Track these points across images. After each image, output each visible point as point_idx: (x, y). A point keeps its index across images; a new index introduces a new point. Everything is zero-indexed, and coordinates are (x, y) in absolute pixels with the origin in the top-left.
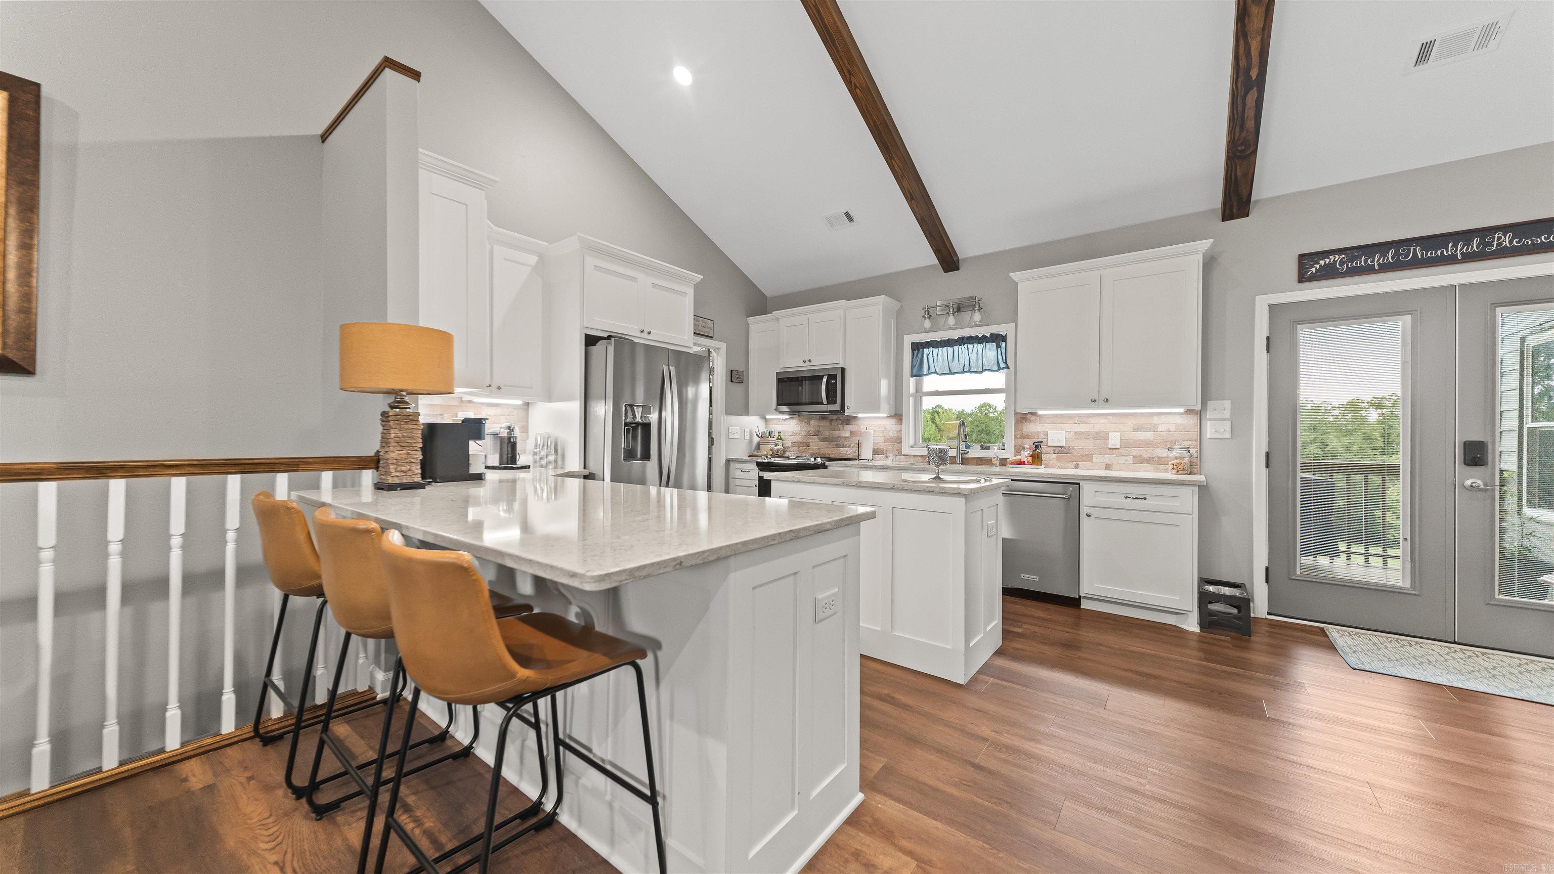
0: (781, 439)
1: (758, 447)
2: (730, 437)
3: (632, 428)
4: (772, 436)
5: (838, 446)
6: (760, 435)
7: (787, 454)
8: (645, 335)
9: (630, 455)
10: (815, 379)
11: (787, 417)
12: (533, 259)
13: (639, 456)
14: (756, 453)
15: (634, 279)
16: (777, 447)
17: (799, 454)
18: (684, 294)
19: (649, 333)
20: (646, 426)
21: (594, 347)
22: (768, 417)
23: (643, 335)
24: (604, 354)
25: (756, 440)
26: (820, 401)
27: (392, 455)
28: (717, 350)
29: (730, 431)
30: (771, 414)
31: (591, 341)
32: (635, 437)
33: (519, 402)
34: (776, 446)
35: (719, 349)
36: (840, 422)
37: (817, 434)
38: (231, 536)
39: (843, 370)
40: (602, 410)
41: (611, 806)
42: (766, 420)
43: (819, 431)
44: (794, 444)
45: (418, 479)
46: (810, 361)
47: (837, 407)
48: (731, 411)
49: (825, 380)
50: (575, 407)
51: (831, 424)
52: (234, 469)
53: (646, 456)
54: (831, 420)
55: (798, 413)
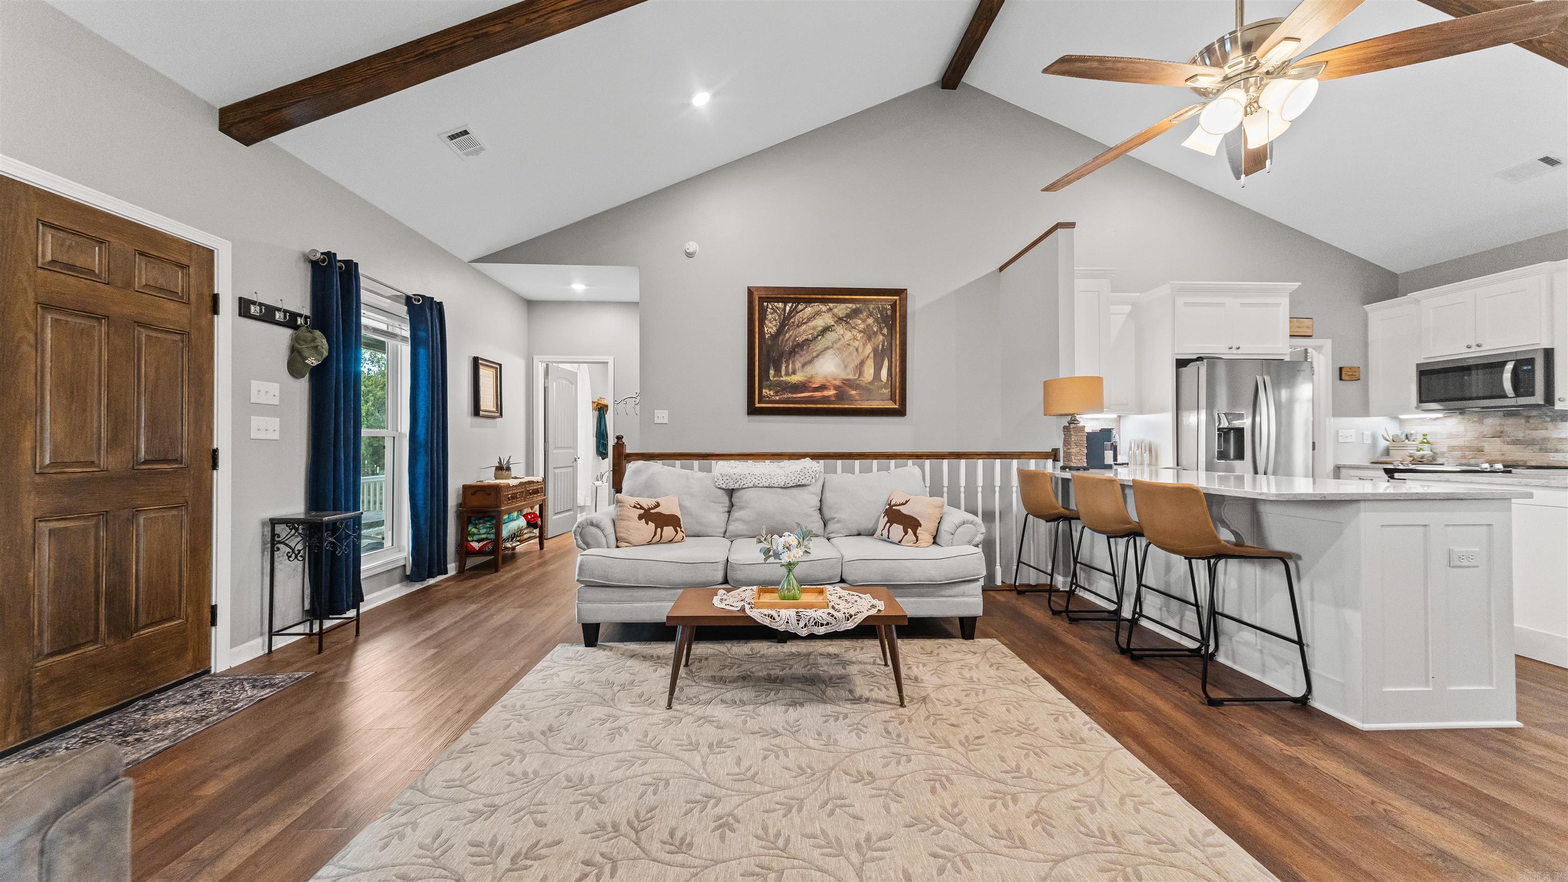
0: (1428, 443)
1: (1387, 452)
2: (1341, 440)
3: (1224, 433)
4: (1412, 439)
5: (1547, 451)
6: (1390, 438)
7: (1440, 460)
8: (1234, 351)
9: (1223, 455)
10: (1494, 366)
11: (1440, 415)
12: (1127, 309)
13: (1232, 457)
14: (1384, 459)
15: (1222, 305)
16: (1421, 453)
17: (1464, 461)
18: (1278, 305)
19: (1238, 348)
20: (1240, 432)
21: (1184, 369)
22: (1401, 417)
23: (1231, 351)
24: (1197, 374)
25: (1383, 444)
26: (1502, 393)
27: (1072, 450)
28: (1318, 348)
29: (1340, 434)
30: (1407, 411)
31: (1181, 364)
32: (1227, 441)
33: (1115, 416)
34: (1418, 451)
35: (1321, 347)
36: (1548, 419)
37: (1499, 435)
38: (997, 489)
39: (1549, 354)
40: (1195, 420)
41: (1261, 651)
42: (1401, 421)
43: (1502, 432)
44: (1452, 448)
45: (1085, 465)
46: (1478, 346)
47: (1539, 398)
48: (1338, 412)
49: (1510, 366)
50: (1168, 417)
51: (1527, 422)
52: (998, 457)
53: (1240, 456)
54: (1529, 417)
55: (1462, 411)
